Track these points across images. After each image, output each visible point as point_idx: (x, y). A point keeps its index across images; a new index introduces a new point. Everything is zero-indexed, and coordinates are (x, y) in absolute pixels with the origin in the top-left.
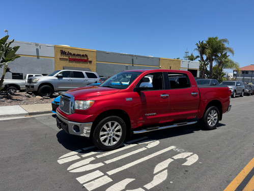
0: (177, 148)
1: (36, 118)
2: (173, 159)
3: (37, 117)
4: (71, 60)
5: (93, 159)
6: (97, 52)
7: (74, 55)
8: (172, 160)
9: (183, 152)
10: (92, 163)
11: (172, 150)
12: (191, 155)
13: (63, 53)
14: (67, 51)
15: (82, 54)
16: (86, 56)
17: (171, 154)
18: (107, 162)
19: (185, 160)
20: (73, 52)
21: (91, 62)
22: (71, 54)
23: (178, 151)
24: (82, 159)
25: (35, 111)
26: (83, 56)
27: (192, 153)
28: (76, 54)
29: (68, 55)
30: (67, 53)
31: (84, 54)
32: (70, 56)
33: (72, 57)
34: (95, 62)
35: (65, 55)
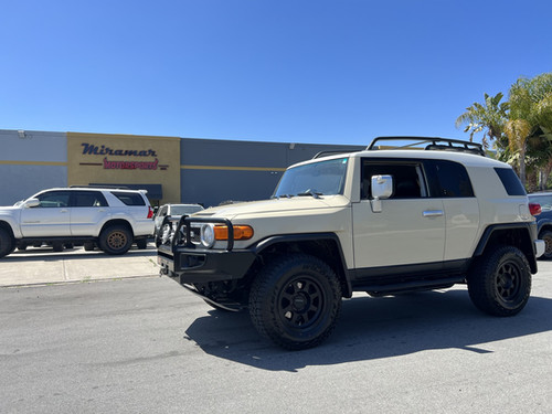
4: (109, 165)
6: (183, 141)
7: (119, 153)
13: (89, 149)
14: (98, 144)
15: (139, 149)
16: (153, 153)
20: (115, 147)
21: (164, 168)
22: (110, 151)
26: (143, 153)
28: (124, 150)
29: (101, 153)
30: (100, 148)
31: (146, 149)
32: (107, 155)
33: (111, 158)
34: (176, 167)
35: (95, 153)
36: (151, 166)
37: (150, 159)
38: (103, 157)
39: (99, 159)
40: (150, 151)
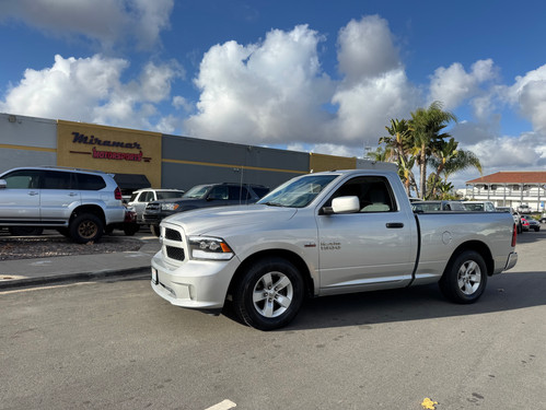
4: (97, 155)
6: (164, 137)
7: (107, 143)
13: (79, 138)
14: (88, 135)
15: (126, 141)
16: (137, 146)
20: (103, 138)
21: (147, 160)
22: (98, 142)
26: (129, 146)
28: (112, 141)
29: (91, 143)
30: (89, 138)
31: (132, 142)
32: (96, 146)
33: (100, 148)
34: (157, 160)
35: (85, 143)
36: (136, 158)
37: (136, 151)
38: (92, 146)
39: (89, 148)
40: (135, 144)
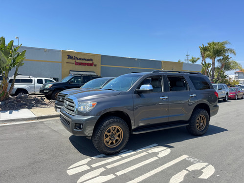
0: (190, 157)
1: (45, 123)
2: (187, 170)
3: (45, 121)
4: (77, 64)
5: (103, 169)
6: (102, 56)
7: (80, 59)
8: (187, 172)
9: (197, 162)
10: (102, 174)
11: (185, 159)
12: (207, 166)
13: (70, 57)
14: (73, 55)
15: (87, 58)
16: (91, 60)
17: (184, 164)
18: (119, 174)
19: (200, 172)
20: (79, 57)
21: (95, 66)
22: (77, 59)
23: (192, 161)
24: (92, 169)
25: (43, 115)
26: (88, 60)
27: (207, 164)
28: (82, 58)
29: (74, 59)
30: (74, 57)
31: (90, 58)
33: (78, 61)
34: (99, 65)
35: (72, 59)
36: (91, 65)
37: (91, 62)
38: (74, 60)
39: (73, 61)
